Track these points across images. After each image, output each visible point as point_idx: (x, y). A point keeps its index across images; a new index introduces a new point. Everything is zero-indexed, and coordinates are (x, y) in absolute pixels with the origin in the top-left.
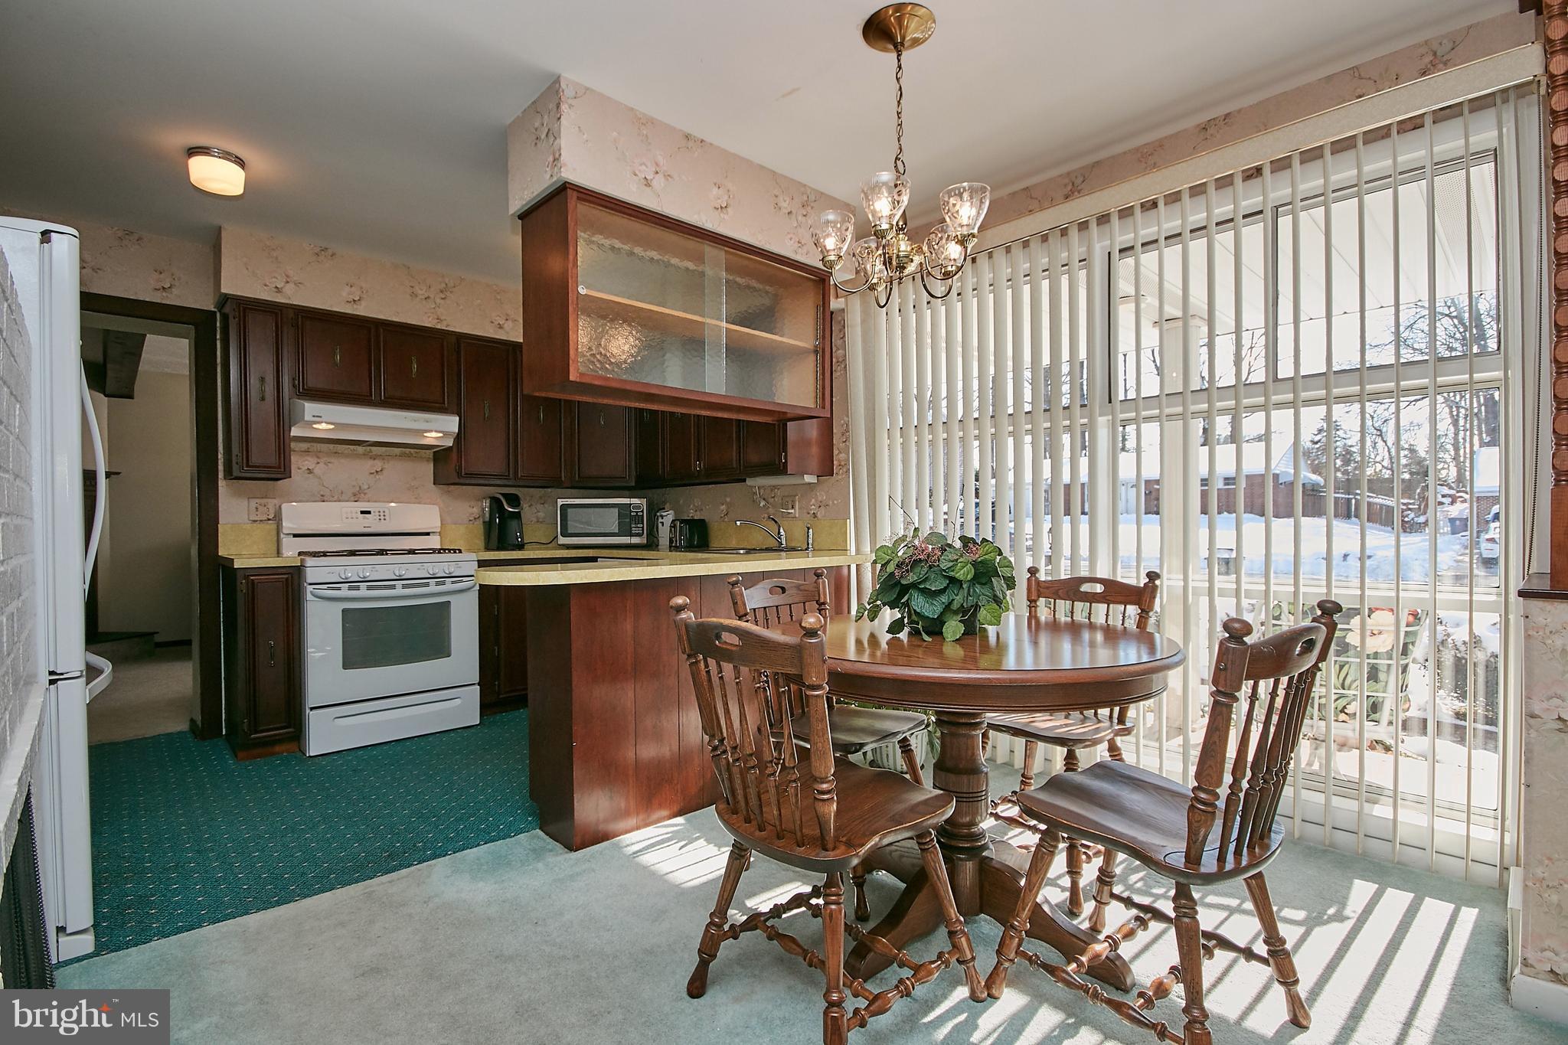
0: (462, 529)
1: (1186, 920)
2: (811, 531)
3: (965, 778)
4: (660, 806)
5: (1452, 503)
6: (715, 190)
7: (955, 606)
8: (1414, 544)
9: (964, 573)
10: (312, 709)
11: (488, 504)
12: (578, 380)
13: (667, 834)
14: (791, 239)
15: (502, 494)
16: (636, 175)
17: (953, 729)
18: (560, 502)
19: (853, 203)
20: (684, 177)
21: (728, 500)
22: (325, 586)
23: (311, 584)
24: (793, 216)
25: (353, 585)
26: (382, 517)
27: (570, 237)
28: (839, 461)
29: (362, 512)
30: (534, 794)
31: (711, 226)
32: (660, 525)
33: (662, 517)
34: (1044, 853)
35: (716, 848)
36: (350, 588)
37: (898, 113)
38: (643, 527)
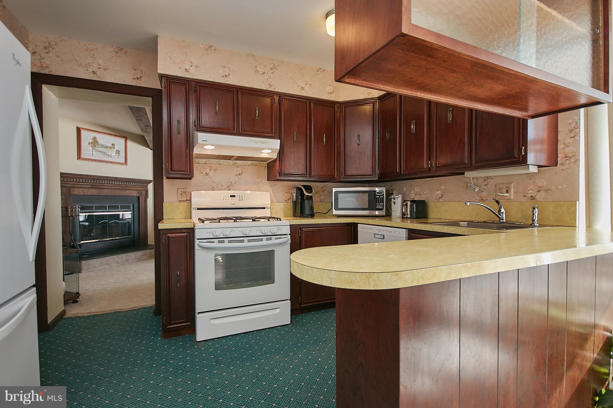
0: (282, 205)
2: (535, 210)
10: (199, 313)
11: (295, 191)
15: (303, 186)
18: (334, 190)
22: (205, 241)
23: (198, 239)
25: (221, 239)
26: (241, 199)
29: (231, 196)
36: (219, 242)
38: (383, 205)
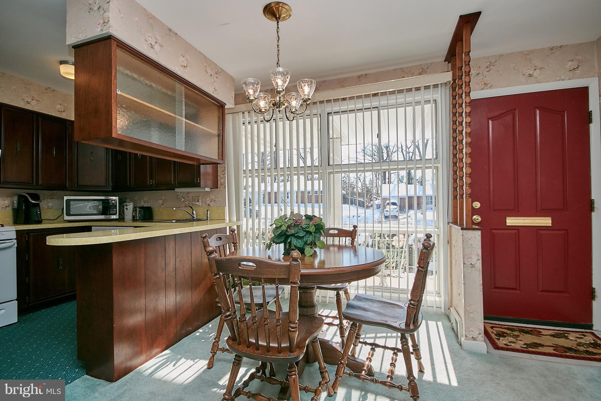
1: (405, 346)
2: (209, 212)
3: (309, 309)
4: (157, 347)
5: (376, 200)
6: (182, 58)
7: (308, 242)
8: (369, 212)
9: (312, 229)
11: (17, 199)
12: (117, 137)
13: (164, 360)
14: (211, 86)
15: (28, 194)
16: (146, 41)
17: (305, 291)
18: (65, 198)
19: (234, 77)
20: (168, 48)
21: (163, 198)
24: (213, 77)
27: (112, 63)
28: (221, 182)
30: (80, 357)
31: (180, 74)
32: (125, 209)
33: (127, 206)
34: (353, 333)
35: (192, 361)
37: (278, 46)
38: (116, 211)
